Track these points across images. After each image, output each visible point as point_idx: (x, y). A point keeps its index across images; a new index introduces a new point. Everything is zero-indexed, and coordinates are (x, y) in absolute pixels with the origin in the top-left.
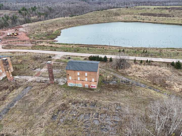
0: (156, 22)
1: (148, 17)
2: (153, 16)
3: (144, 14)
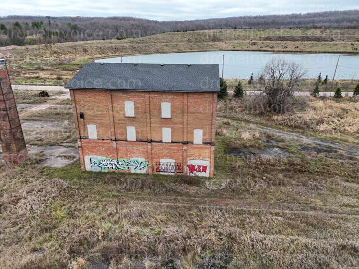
0: (298, 50)
1: (280, 43)
2: (290, 41)
3: (271, 39)
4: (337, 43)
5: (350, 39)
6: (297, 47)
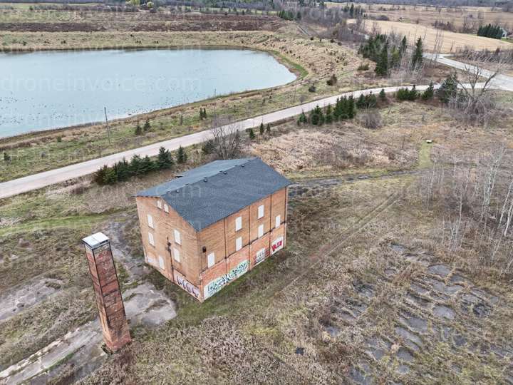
0: (68, 46)
1: (32, 36)
2: (45, 31)
3: (9, 27)
4: (113, 33)
5: (124, 28)
6: (65, 42)
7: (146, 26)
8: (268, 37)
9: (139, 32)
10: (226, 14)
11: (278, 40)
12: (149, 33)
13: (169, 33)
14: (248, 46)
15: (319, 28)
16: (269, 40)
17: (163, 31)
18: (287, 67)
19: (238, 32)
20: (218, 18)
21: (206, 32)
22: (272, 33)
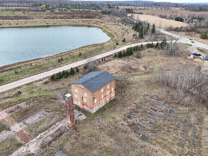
2: (9, 19)
4: (36, 20)
5: (41, 18)
6: (18, 24)
7: (50, 17)
8: (98, 22)
9: (47, 20)
10: (81, 12)
11: (102, 23)
12: (51, 20)
13: (59, 20)
14: (91, 25)
15: (117, 18)
16: (98, 23)
17: (57, 19)
18: (107, 34)
19: (86, 19)
20: (78, 13)
21: (74, 19)
22: (99, 20)
